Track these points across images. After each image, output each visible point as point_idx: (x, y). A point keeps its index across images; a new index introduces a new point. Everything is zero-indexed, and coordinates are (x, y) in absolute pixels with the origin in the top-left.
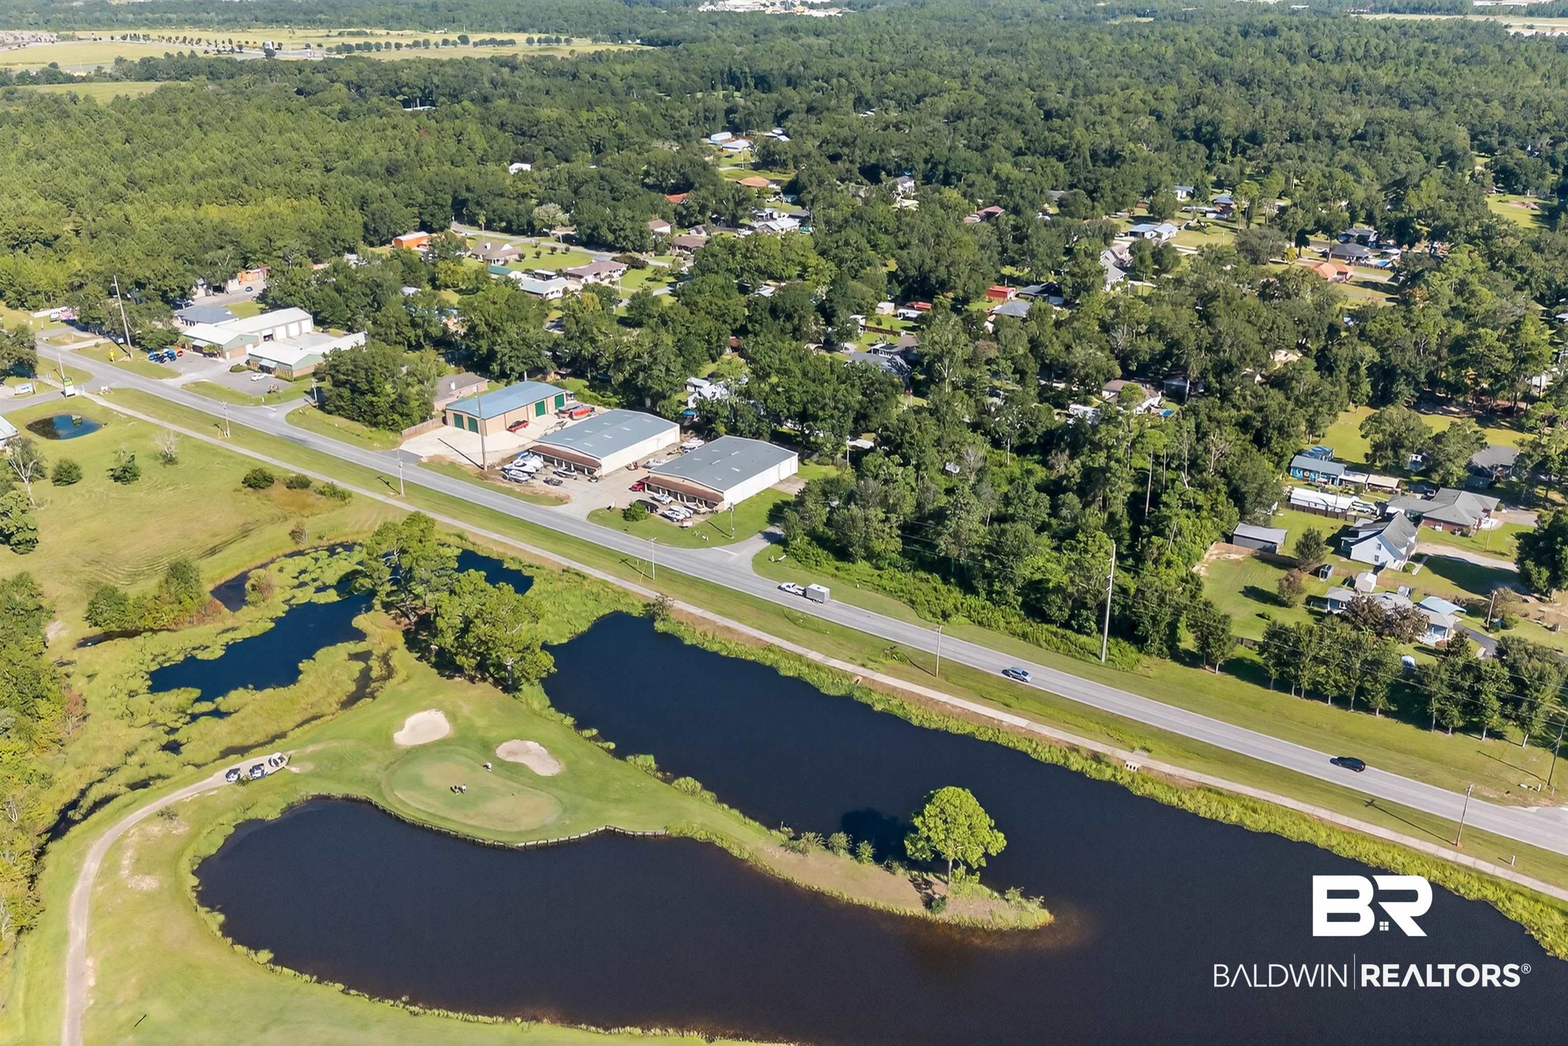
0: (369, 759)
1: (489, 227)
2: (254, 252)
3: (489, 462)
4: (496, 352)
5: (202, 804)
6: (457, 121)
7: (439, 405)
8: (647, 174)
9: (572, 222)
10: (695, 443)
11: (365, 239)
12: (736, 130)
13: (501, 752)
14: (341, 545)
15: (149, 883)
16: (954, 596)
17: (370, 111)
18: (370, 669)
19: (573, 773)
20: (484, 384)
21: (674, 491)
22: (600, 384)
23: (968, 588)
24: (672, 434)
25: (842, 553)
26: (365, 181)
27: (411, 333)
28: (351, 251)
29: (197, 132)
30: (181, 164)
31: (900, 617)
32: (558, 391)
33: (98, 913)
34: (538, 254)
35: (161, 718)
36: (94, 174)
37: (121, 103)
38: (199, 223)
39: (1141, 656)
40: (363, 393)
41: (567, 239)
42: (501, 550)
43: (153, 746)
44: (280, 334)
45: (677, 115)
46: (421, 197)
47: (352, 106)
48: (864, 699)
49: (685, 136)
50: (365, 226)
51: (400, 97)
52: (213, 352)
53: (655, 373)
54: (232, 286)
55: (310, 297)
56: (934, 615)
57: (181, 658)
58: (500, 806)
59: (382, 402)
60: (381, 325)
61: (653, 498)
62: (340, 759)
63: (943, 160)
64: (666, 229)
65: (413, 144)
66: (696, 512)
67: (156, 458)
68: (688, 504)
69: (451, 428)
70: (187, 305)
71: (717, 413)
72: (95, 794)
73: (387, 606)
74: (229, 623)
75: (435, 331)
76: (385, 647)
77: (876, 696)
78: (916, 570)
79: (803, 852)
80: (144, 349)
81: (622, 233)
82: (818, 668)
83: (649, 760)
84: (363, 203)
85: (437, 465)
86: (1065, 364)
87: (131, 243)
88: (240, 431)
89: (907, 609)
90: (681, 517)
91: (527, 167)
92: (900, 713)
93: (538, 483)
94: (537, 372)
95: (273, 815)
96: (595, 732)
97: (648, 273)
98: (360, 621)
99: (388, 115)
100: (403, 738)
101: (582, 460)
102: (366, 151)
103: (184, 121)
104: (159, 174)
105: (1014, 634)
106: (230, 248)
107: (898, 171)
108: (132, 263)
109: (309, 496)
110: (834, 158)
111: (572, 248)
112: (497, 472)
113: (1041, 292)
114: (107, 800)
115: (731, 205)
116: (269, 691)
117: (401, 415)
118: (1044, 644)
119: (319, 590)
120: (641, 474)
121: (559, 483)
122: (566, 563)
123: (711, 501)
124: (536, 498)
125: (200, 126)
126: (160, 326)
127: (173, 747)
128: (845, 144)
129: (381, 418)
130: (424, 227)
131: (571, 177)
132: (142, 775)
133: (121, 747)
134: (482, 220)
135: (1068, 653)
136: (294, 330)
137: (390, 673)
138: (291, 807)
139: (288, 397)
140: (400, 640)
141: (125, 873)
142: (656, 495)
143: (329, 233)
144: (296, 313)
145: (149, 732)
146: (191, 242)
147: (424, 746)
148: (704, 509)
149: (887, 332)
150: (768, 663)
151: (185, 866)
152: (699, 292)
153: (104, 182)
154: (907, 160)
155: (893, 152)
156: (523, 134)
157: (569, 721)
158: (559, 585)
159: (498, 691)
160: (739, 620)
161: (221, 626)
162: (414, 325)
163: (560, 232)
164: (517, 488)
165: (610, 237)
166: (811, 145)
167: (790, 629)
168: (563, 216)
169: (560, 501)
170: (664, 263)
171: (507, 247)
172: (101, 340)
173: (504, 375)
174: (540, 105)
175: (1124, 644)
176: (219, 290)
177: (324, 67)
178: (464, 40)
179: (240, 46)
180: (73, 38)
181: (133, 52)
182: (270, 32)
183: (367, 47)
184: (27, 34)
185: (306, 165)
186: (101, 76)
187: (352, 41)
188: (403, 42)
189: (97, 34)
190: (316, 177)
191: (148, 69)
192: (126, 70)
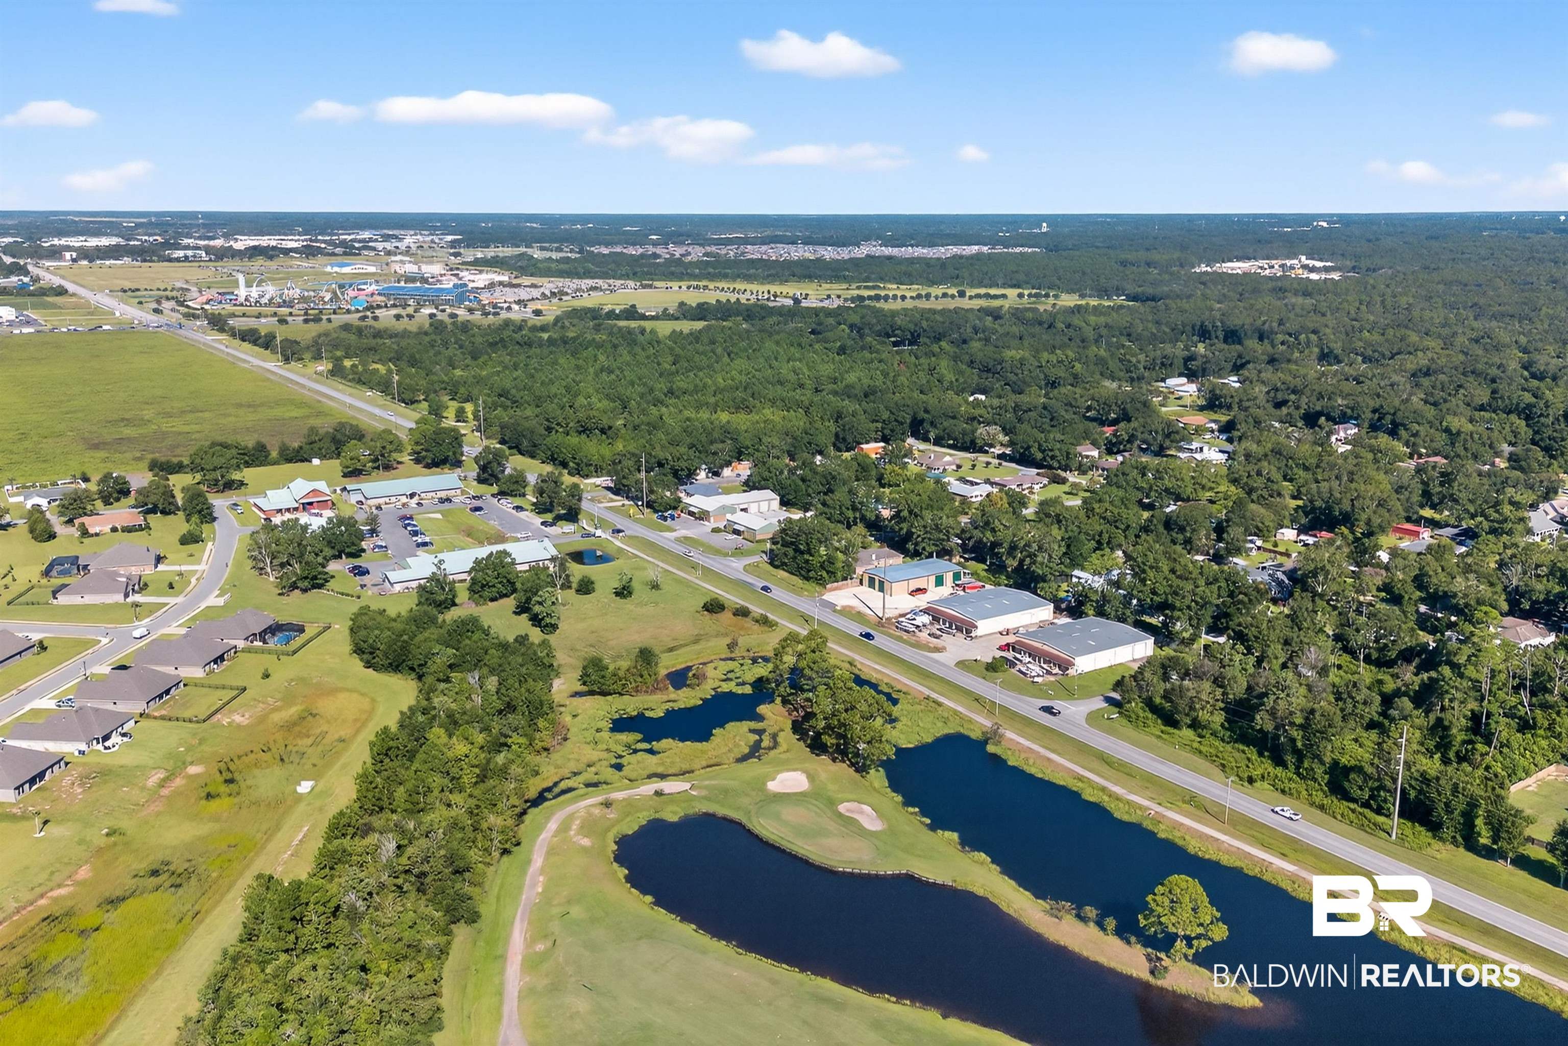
0: (747, 795)
1: (938, 442)
2: (747, 448)
3: (887, 616)
4: (913, 533)
5: (629, 803)
6: (933, 359)
7: (859, 570)
8: (1089, 409)
9: (1011, 443)
10: (1064, 620)
11: (834, 445)
12: (1191, 375)
13: (842, 808)
14: (762, 658)
15: (586, 842)
16: (1265, 766)
17: (863, 348)
18: (761, 740)
19: (892, 831)
20: (898, 559)
21: (1034, 654)
22: (997, 569)
23: (1279, 762)
24: (1045, 612)
25: (1170, 721)
26: (843, 400)
27: (850, 514)
28: (821, 453)
29: (726, 359)
30: (710, 382)
31: (1208, 775)
32: (958, 568)
33: (551, 852)
34: (974, 466)
35: (614, 747)
36: (645, 385)
37: (675, 336)
38: (712, 423)
39: (1433, 841)
40: (802, 553)
41: (1002, 457)
42: (879, 676)
43: (605, 763)
44: (753, 508)
45: (1134, 360)
46: (886, 415)
47: (850, 343)
48: (1150, 827)
49: (1138, 378)
50: (837, 435)
51: (893, 339)
52: (702, 516)
53: (1039, 559)
54: (727, 472)
55: (780, 483)
56: (1241, 779)
57: (635, 713)
58: (833, 842)
59: (815, 561)
60: (828, 507)
61: (1015, 658)
62: (726, 791)
63: (1392, 411)
64: (1095, 453)
65: (892, 374)
66: (1049, 673)
67: (647, 584)
68: (1045, 666)
69: (865, 588)
70: (692, 483)
71: (1086, 596)
72: (563, 785)
73: (785, 702)
74: (673, 696)
75: (871, 516)
76: (775, 729)
77: (1162, 827)
78: (1236, 741)
79: (1060, 919)
80: (656, 511)
81: (1050, 454)
82: (1118, 798)
83: (955, 836)
84: (838, 417)
85: (847, 613)
86: (1445, 593)
87: (660, 435)
88: (708, 573)
89: (1217, 771)
90: (1034, 674)
91: (983, 397)
92: (1180, 843)
93: (924, 635)
94: (946, 553)
95: (674, 818)
96: (917, 810)
97: (1066, 488)
98: (763, 709)
99: (877, 352)
100: (773, 786)
101: (962, 621)
102: (851, 378)
103: (719, 350)
104: (691, 387)
105: (1312, 804)
106: (729, 442)
107: (1343, 419)
108: (658, 448)
109: (748, 623)
110: (1278, 405)
111: (1004, 463)
112: (893, 624)
113: (1458, 535)
114: (570, 790)
115: (1160, 438)
116: (688, 743)
117: (828, 572)
118: (1339, 817)
119: (737, 685)
120: (1011, 639)
121: (937, 637)
122: (927, 692)
123: (1064, 665)
124: (918, 645)
125: (729, 355)
126: (668, 494)
127: (619, 767)
128: (1294, 392)
129: (812, 574)
130: (885, 439)
131: (1017, 406)
132: (595, 779)
133: (585, 760)
134: (932, 436)
135: (1361, 827)
136: (764, 506)
137: (775, 745)
138: (686, 816)
139: (749, 553)
140: (789, 724)
141: (572, 833)
142: (1018, 656)
143: (806, 439)
144: (768, 494)
145: (605, 755)
146: (704, 438)
147: (788, 794)
148: (1056, 670)
149: (1281, 554)
150: (1074, 789)
151: (611, 837)
152: (1100, 501)
153: (651, 390)
154: (1352, 409)
155: (1340, 401)
156: (989, 371)
157: (899, 798)
158: (918, 707)
159: (851, 771)
160: (1059, 754)
161: (665, 698)
162: (854, 509)
163: (998, 450)
164: (905, 636)
165: (1039, 456)
166: (1259, 391)
167: (1105, 769)
168: (1002, 438)
169: (938, 650)
170: (1083, 481)
171: (948, 458)
172: (627, 502)
173: (916, 554)
174: (1009, 347)
175: (1418, 827)
176: (717, 474)
177: (836, 313)
178: (962, 294)
179: (775, 296)
180: (650, 286)
181: (693, 298)
182: (802, 285)
183: (877, 298)
184: (618, 283)
185: (801, 386)
186: (665, 316)
187: (866, 293)
188: (908, 294)
189: (670, 284)
190: (806, 396)
191: (701, 312)
192: (685, 312)
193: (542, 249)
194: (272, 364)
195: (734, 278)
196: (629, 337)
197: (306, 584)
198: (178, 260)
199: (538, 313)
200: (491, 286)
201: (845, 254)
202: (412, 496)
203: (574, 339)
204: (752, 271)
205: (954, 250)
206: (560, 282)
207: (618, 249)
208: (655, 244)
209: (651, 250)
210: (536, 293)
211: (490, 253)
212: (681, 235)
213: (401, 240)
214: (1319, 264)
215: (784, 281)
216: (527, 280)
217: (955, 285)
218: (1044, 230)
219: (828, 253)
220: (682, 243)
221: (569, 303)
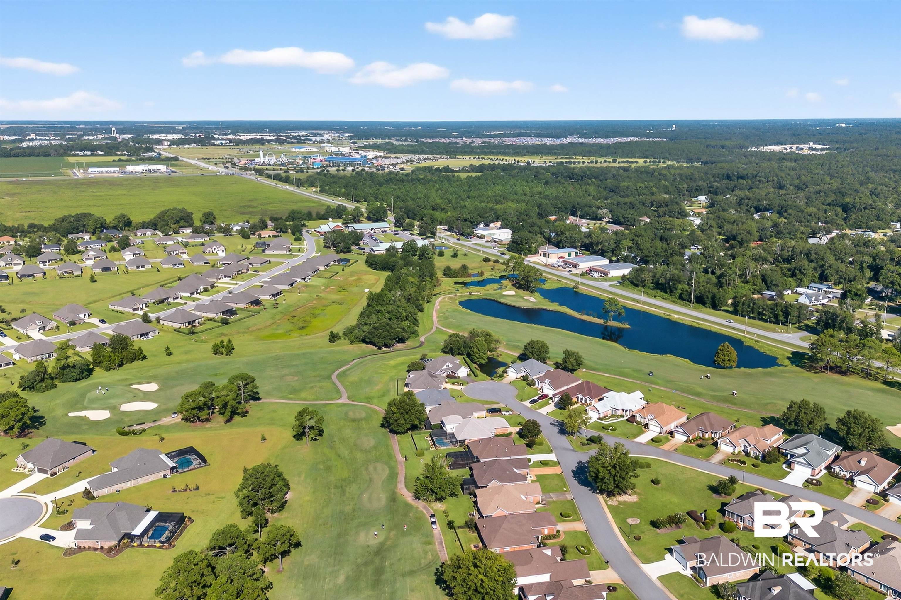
0: (497, 295)
1: (581, 217)
2: (501, 217)
3: (548, 263)
4: (562, 241)
5: (461, 296)
6: (588, 186)
7: (540, 252)
9: (613, 217)
10: (612, 263)
13: (525, 298)
15: (450, 301)
17: (556, 182)
18: (502, 287)
19: (540, 302)
20: (556, 249)
21: (597, 272)
24: (606, 262)
29: (493, 185)
32: (578, 251)
33: (441, 303)
34: (595, 225)
37: (469, 178)
39: (704, 307)
41: (608, 222)
43: (453, 290)
44: (502, 234)
46: (560, 206)
47: (550, 180)
52: (482, 237)
54: (492, 224)
55: (512, 226)
57: (462, 281)
58: (521, 303)
59: (524, 247)
62: (491, 295)
64: (648, 220)
65: (568, 192)
66: (601, 276)
67: (462, 255)
68: (600, 274)
69: (542, 256)
70: (478, 227)
72: (442, 293)
73: (510, 280)
74: (474, 278)
80: (464, 236)
81: (628, 220)
84: (540, 206)
85: (534, 263)
88: (483, 252)
90: (595, 276)
93: (560, 268)
94: (575, 247)
101: (575, 264)
102: (548, 193)
103: (489, 183)
106: (493, 215)
111: (608, 224)
112: (550, 265)
114: (444, 294)
117: (528, 252)
120: (591, 268)
122: (557, 279)
123: (607, 274)
124: (558, 270)
126: (469, 230)
127: (456, 291)
129: (522, 252)
132: (451, 292)
133: (447, 289)
134: (579, 213)
136: (506, 233)
137: (506, 287)
139: (500, 247)
140: (511, 284)
141: (446, 300)
142: (592, 272)
144: (508, 230)
145: (453, 288)
147: (509, 295)
148: (603, 275)
151: (457, 301)
156: (613, 192)
158: (554, 282)
159: (529, 293)
161: (471, 278)
163: (607, 220)
164: (554, 268)
165: (622, 220)
168: (610, 215)
171: (584, 223)
172: (453, 234)
173: (562, 247)
175: (700, 305)
176: (488, 226)
177: (547, 169)
178: (614, 161)
179: (518, 162)
180: (455, 158)
181: (477, 163)
182: (532, 157)
183: (570, 163)
184: (438, 156)
185: (525, 195)
186: (463, 170)
187: (564, 161)
188: (586, 161)
189: (464, 157)
190: (527, 198)
191: (481, 168)
192: (472, 168)
193: (397, 140)
194: (292, 188)
195: (497, 154)
196: (448, 178)
197: (345, 250)
198: (218, 145)
199: (402, 169)
200: (376, 157)
201: (557, 142)
202: (372, 229)
203: (423, 179)
204: (507, 151)
205: (619, 139)
206: (409, 156)
207: (437, 140)
208: (456, 137)
209: (454, 140)
210: (399, 161)
211: (371, 142)
212: (470, 132)
213: (323, 136)
214: (819, 147)
215: (523, 155)
216: (393, 155)
217: (612, 157)
218: (673, 129)
219: (549, 141)
220: (470, 137)
221: (416, 164)
